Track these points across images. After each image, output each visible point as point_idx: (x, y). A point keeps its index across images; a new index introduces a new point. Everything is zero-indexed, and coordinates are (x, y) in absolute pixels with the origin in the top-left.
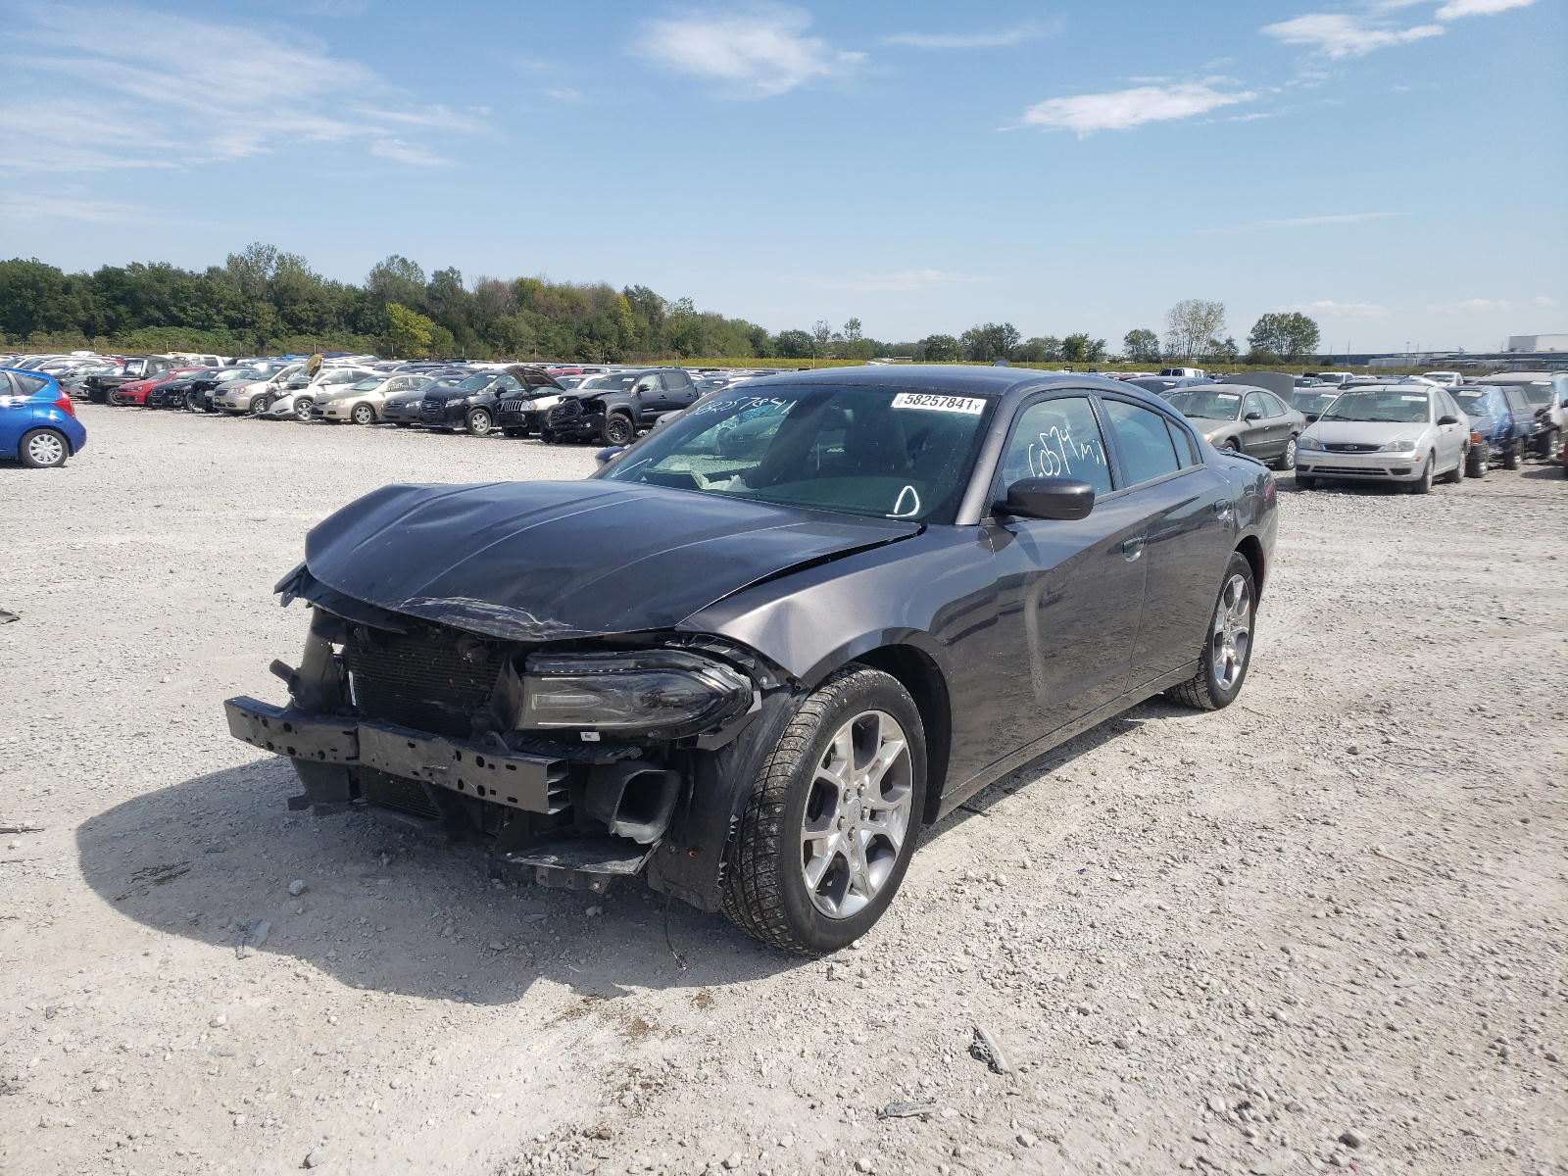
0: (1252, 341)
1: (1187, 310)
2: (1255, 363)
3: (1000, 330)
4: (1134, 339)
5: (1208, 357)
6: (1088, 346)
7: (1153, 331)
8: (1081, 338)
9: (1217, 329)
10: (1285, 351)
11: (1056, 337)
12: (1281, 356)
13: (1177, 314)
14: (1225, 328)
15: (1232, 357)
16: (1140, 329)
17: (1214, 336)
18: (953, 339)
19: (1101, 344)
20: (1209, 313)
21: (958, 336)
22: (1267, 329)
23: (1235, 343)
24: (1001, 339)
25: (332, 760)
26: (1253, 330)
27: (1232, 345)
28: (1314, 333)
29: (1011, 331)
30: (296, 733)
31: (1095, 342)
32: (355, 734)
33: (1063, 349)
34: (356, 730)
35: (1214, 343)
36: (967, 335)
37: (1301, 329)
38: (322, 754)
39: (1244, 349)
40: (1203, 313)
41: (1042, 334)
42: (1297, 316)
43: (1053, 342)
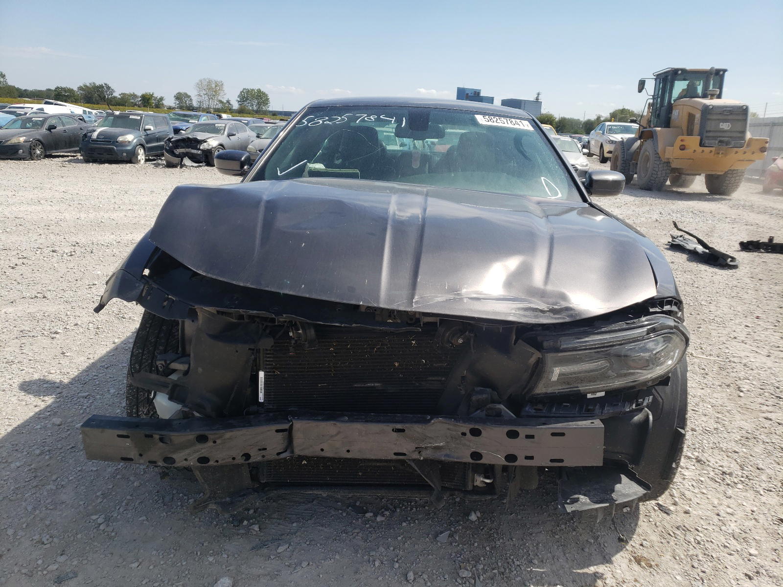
0: (239, 102)
1: (205, 83)
2: (243, 113)
3: (101, 87)
4: (179, 97)
5: (218, 109)
6: (155, 100)
7: (189, 94)
8: (150, 95)
9: (221, 94)
10: (255, 108)
11: (136, 93)
12: (253, 111)
13: (199, 85)
14: (225, 94)
15: (230, 110)
16: (181, 92)
17: (220, 98)
18: (72, 90)
19: (162, 99)
20: (216, 86)
21: (75, 89)
22: (246, 96)
23: (231, 103)
24: (102, 92)
25: (259, 459)
26: (239, 96)
27: (229, 103)
28: (267, 99)
29: (109, 88)
30: (215, 442)
31: (158, 98)
32: (290, 431)
33: (140, 100)
34: (291, 426)
35: (221, 102)
36: (80, 88)
37: (261, 97)
38: (247, 456)
39: (236, 106)
40: (213, 86)
41: (128, 91)
42: (259, 91)
43: (134, 96)
